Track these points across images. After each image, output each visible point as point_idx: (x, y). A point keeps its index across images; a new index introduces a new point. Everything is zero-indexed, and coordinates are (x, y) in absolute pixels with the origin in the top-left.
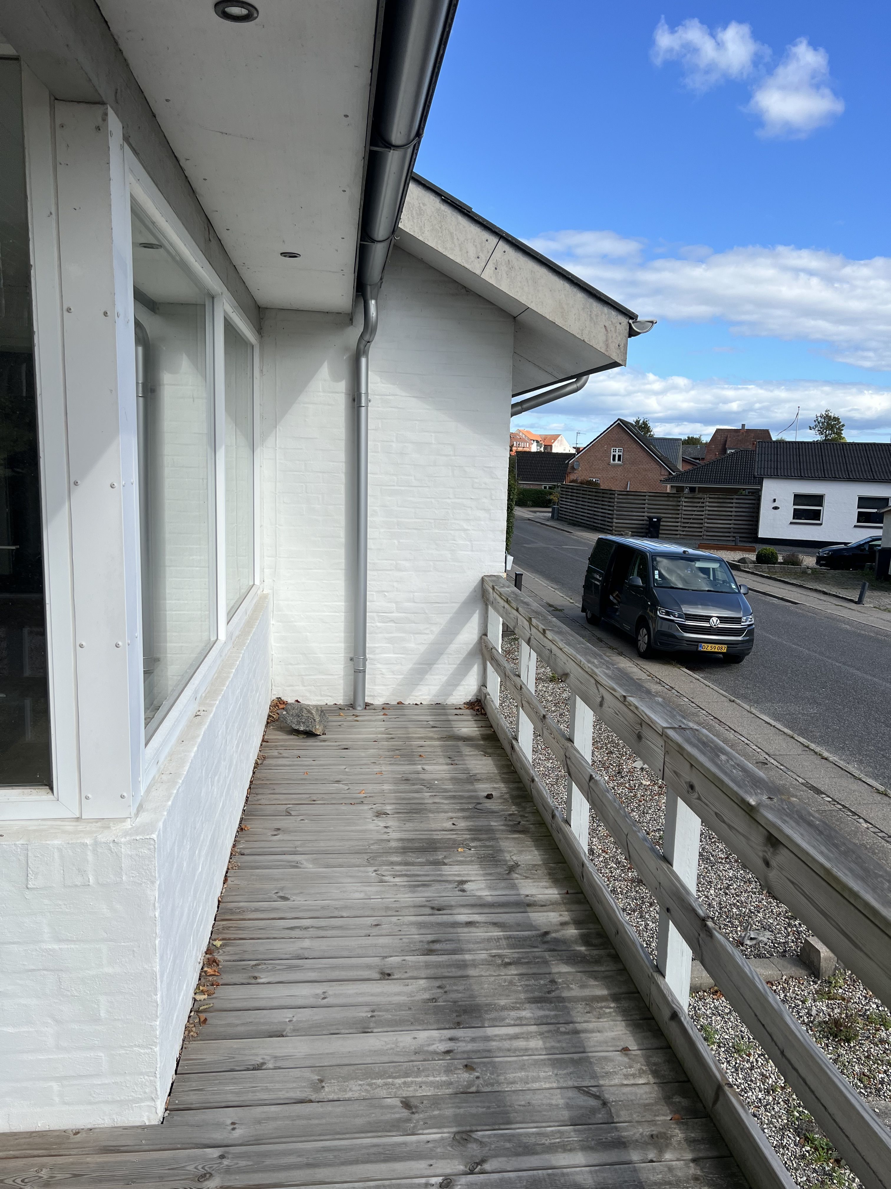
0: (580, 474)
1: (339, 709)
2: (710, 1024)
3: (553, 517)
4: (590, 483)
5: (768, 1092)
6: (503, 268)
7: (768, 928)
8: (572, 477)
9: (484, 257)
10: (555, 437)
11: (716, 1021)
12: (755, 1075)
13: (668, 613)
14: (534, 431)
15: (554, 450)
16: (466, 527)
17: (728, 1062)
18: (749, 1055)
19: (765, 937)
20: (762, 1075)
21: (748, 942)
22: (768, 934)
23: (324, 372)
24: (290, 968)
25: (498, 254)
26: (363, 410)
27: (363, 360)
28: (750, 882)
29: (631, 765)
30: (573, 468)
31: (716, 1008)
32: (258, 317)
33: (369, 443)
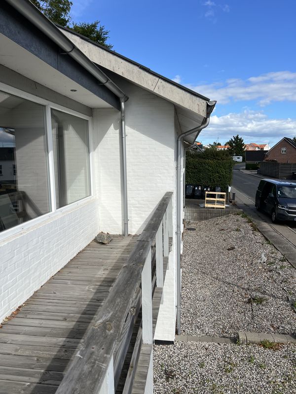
0: (269, 158)
1: (120, 235)
2: (254, 356)
3: (258, 173)
4: (273, 161)
5: (268, 383)
6: (161, 88)
7: (289, 324)
8: (267, 159)
9: (154, 85)
10: (265, 145)
11: (257, 355)
12: (265, 376)
13: (282, 207)
14: (257, 144)
15: (264, 150)
16: (160, 175)
17: (256, 370)
18: (265, 369)
19: (288, 327)
20: (268, 376)
21: (281, 328)
22: (289, 326)
23: (112, 126)
24: (39, 314)
25: (159, 83)
26: (124, 138)
27: (123, 122)
28: (288, 306)
29: (256, 261)
30: (267, 156)
31: (259, 350)
32: (90, 111)
33: (127, 149)
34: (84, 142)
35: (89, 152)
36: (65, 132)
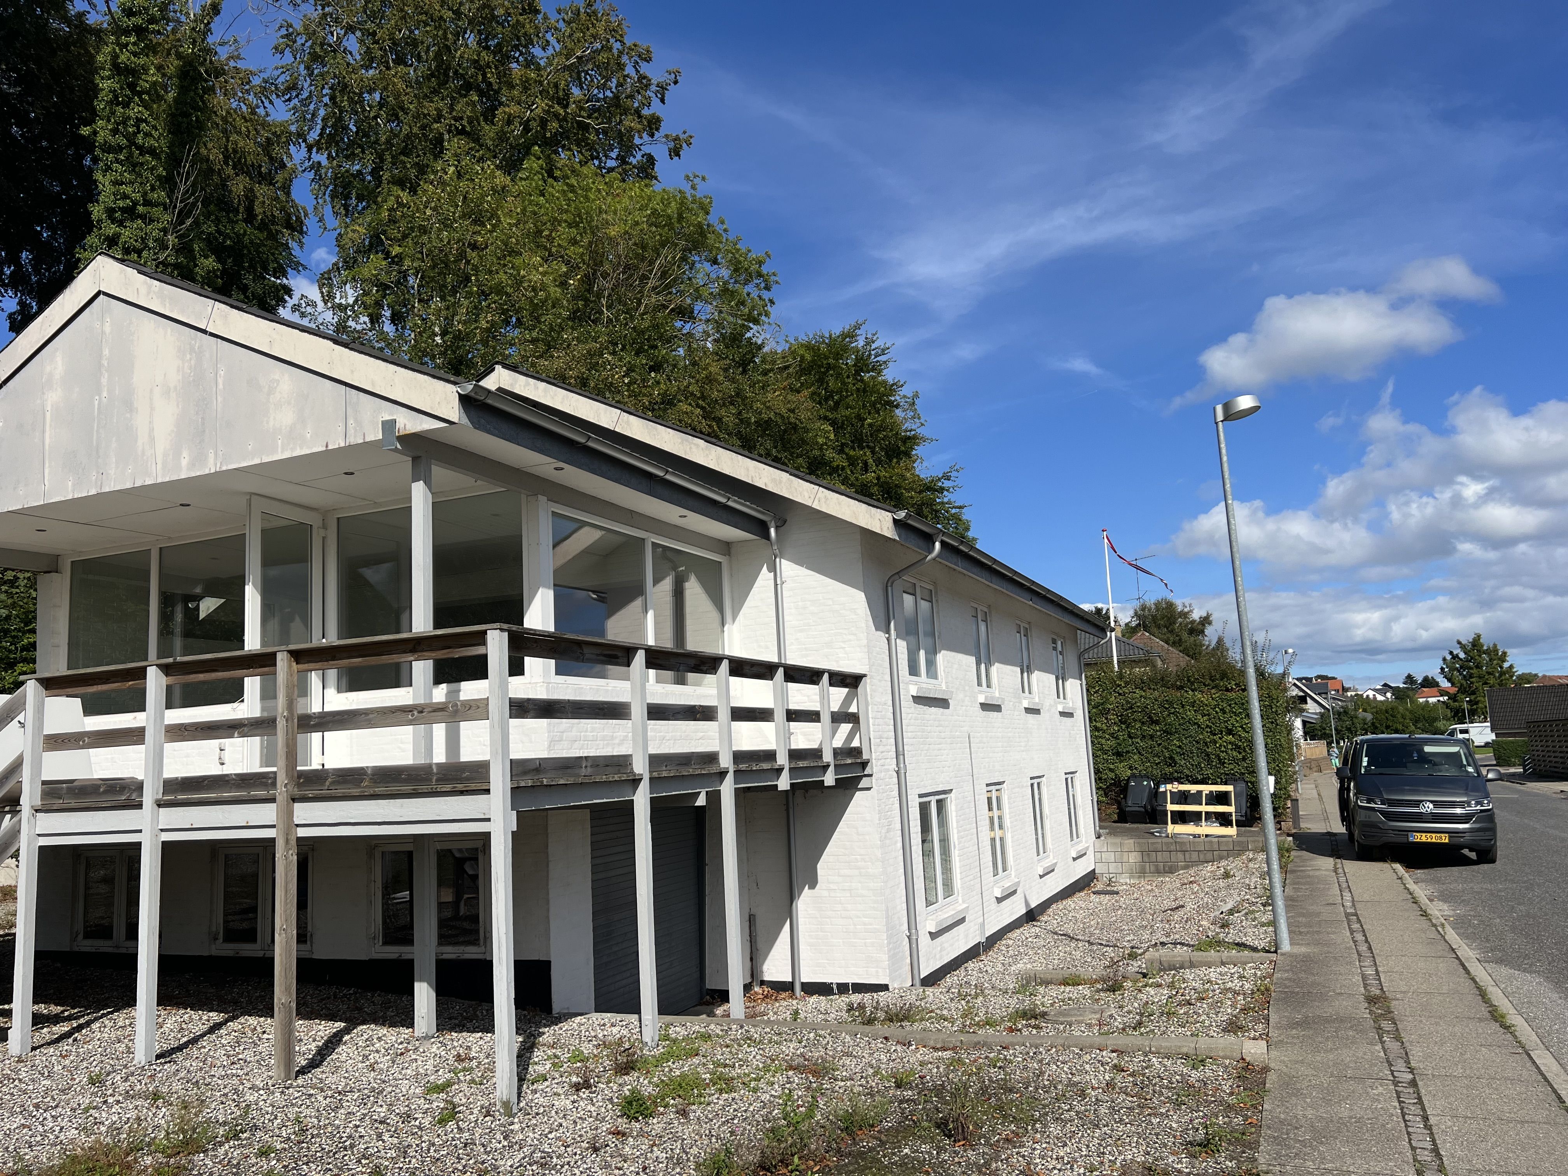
6: (823, 500)
9: (812, 497)
13: (1368, 801)
16: (843, 646)
23: (764, 569)
25: (819, 495)
26: (779, 586)
27: (777, 560)
32: (726, 547)
33: (785, 605)
34: (716, 606)
35: (723, 625)
36: (687, 585)
